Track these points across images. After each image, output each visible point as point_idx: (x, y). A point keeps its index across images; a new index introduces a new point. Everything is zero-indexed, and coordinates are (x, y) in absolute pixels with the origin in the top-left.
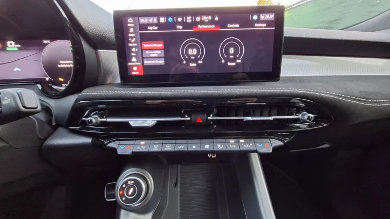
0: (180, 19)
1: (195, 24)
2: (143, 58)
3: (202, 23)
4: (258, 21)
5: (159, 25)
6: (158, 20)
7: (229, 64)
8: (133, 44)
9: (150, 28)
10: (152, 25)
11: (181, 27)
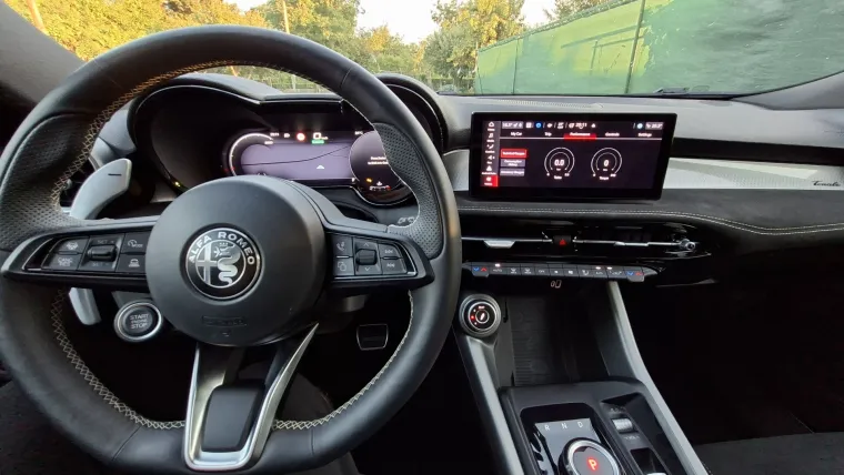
0: (550, 125)
1: (567, 131)
2: (500, 167)
3: (576, 130)
4: (643, 130)
5: (525, 131)
6: (524, 125)
7: (601, 178)
8: (490, 151)
9: (513, 134)
10: (515, 130)
11: (550, 134)
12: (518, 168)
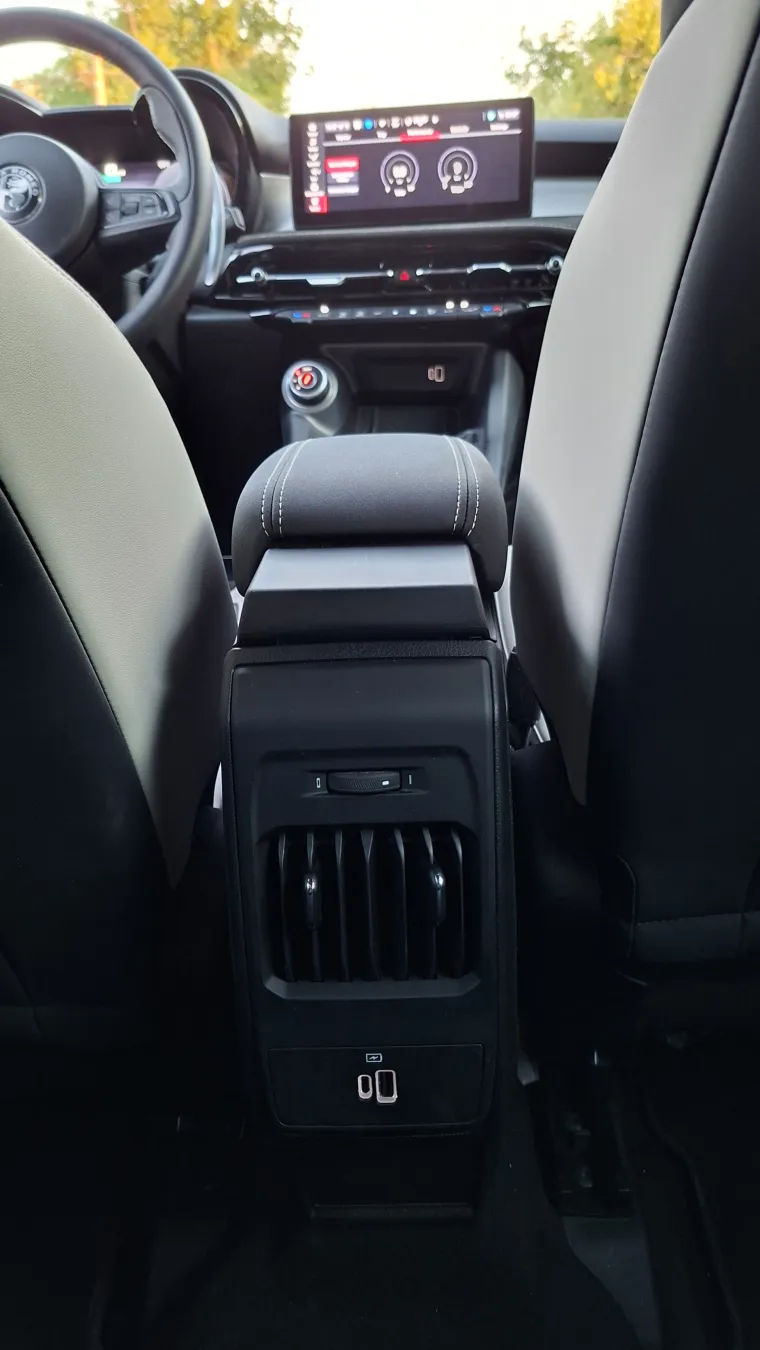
0: (382, 123)
1: (402, 130)
2: (327, 184)
3: (414, 126)
4: (496, 121)
5: (355, 134)
6: (352, 125)
7: (453, 189)
9: (339, 138)
10: (342, 133)
11: (383, 135)
12: (350, 183)
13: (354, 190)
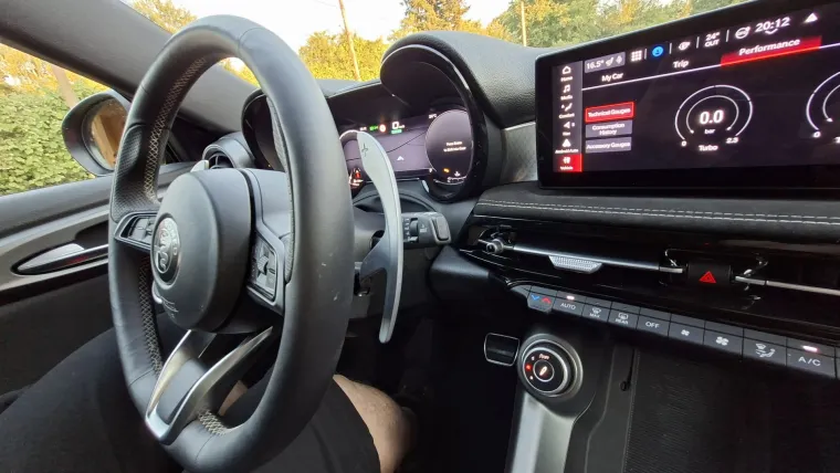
1: (729, 48)
2: (585, 139)
3: (755, 39)
5: (629, 69)
6: (628, 58)
8: (567, 116)
9: (605, 78)
10: (610, 71)
11: (685, 64)
12: (619, 137)
13: (626, 145)
